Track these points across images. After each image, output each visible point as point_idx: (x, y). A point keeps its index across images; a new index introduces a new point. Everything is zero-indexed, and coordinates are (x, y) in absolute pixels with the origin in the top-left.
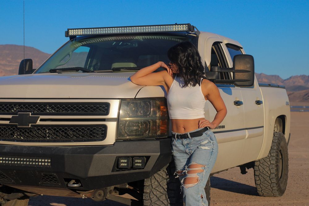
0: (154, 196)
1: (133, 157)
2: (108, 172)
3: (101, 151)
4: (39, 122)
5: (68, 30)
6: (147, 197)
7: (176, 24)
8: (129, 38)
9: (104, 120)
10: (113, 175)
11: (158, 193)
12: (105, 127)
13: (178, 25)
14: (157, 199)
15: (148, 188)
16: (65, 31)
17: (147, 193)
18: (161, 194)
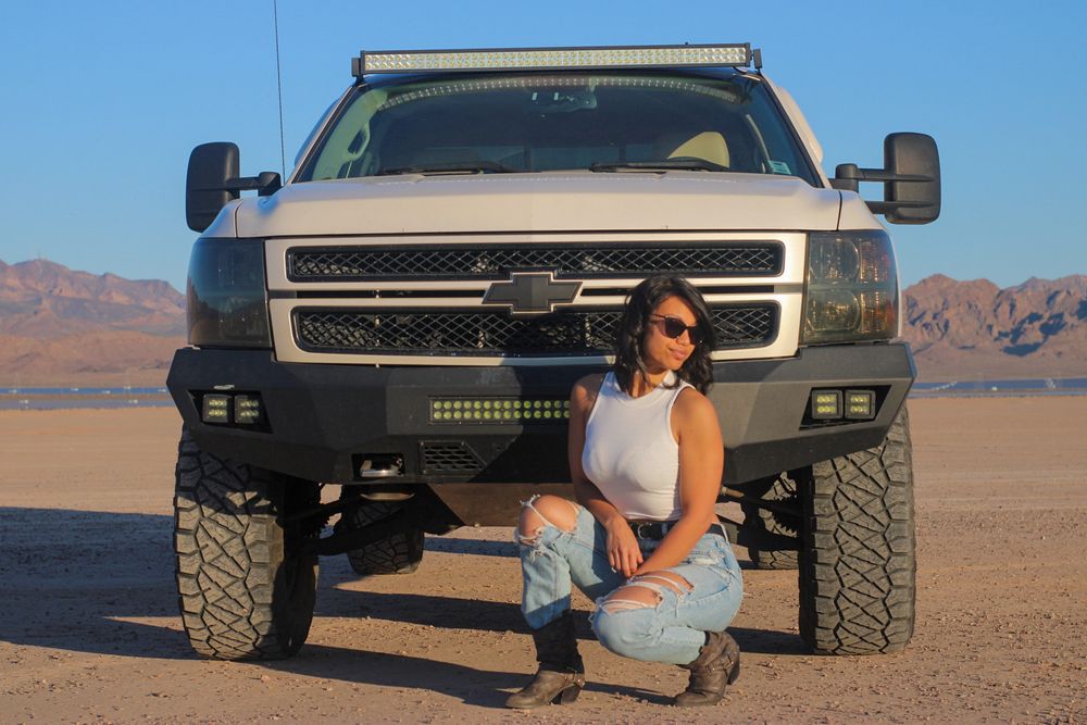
0: (848, 503)
1: (844, 389)
2: (793, 431)
3: (773, 374)
4: (579, 300)
5: (363, 54)
6: (829, 507)
7: (687, 46)
8: (576, 81)
9: (769, 289)
10: (802, 439)
11: (859, 493)
12: (773, 310)
13: (692, 46)
14: (857, 511)
15: (826, 482)
16: (353, 60)
17: (823, 496)
18: (869, 498)
